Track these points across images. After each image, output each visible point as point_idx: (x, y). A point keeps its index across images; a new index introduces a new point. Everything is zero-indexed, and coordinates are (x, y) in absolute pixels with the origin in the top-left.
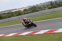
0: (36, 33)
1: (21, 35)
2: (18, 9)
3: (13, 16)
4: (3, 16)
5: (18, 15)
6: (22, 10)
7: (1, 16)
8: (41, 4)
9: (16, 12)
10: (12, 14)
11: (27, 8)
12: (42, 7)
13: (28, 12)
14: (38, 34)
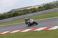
0: (50, 29)
2: (33, 7)
3: (29, 13)
4: (19, 13)
5: (33, 12)
6: (37, 7)
7: (17, 13)
8: (54, 2)
9: (31, 9)
10: (27, 11)
11: (42, 6)
12: (55, 4)
13: (42, 9)
14: (52, 30)
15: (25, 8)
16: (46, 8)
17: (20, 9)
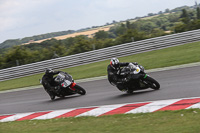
0: (134, 111)
1: (85, 114)
2: (78, 31)
3: (61, 55)
4: (29, 52)
5: (76, 52)
6: (90, 34)
7: (22, 53)
8: (150, 15)
9: (71, 39)
10: (57, 47)
11: (106, 30)
12: (153, 24)
13: (108, 40)
14: (142, 114)
15: (48, 35)
16: (120, 37)
17: (31, 38)
